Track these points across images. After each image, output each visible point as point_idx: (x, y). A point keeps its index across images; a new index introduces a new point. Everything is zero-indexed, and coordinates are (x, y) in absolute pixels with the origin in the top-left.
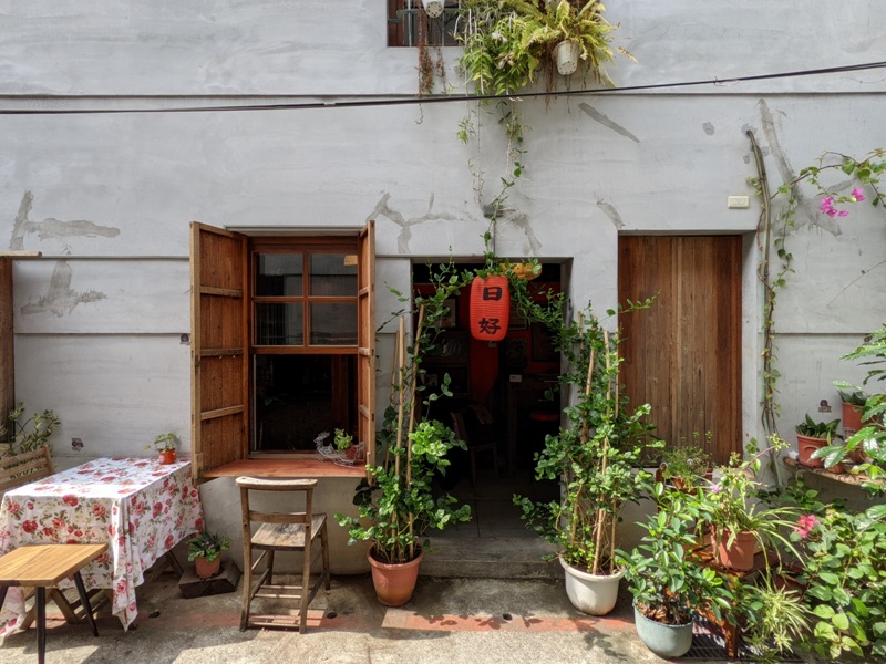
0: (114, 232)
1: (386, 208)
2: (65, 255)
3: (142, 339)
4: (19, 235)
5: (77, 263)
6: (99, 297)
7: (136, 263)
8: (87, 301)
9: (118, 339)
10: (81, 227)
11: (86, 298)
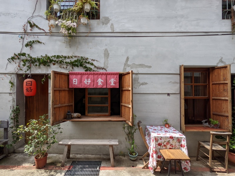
0: (150, 67)
1: (222, 61)
2: (137, 73)
3: (157, 95)
4: (125, 68)
5: (140, 75)
6: (146, 84)
7: (156, 75)
8: (143, 85)
9: (151, 95)
10: (141, 66)
11: (143, 84)
